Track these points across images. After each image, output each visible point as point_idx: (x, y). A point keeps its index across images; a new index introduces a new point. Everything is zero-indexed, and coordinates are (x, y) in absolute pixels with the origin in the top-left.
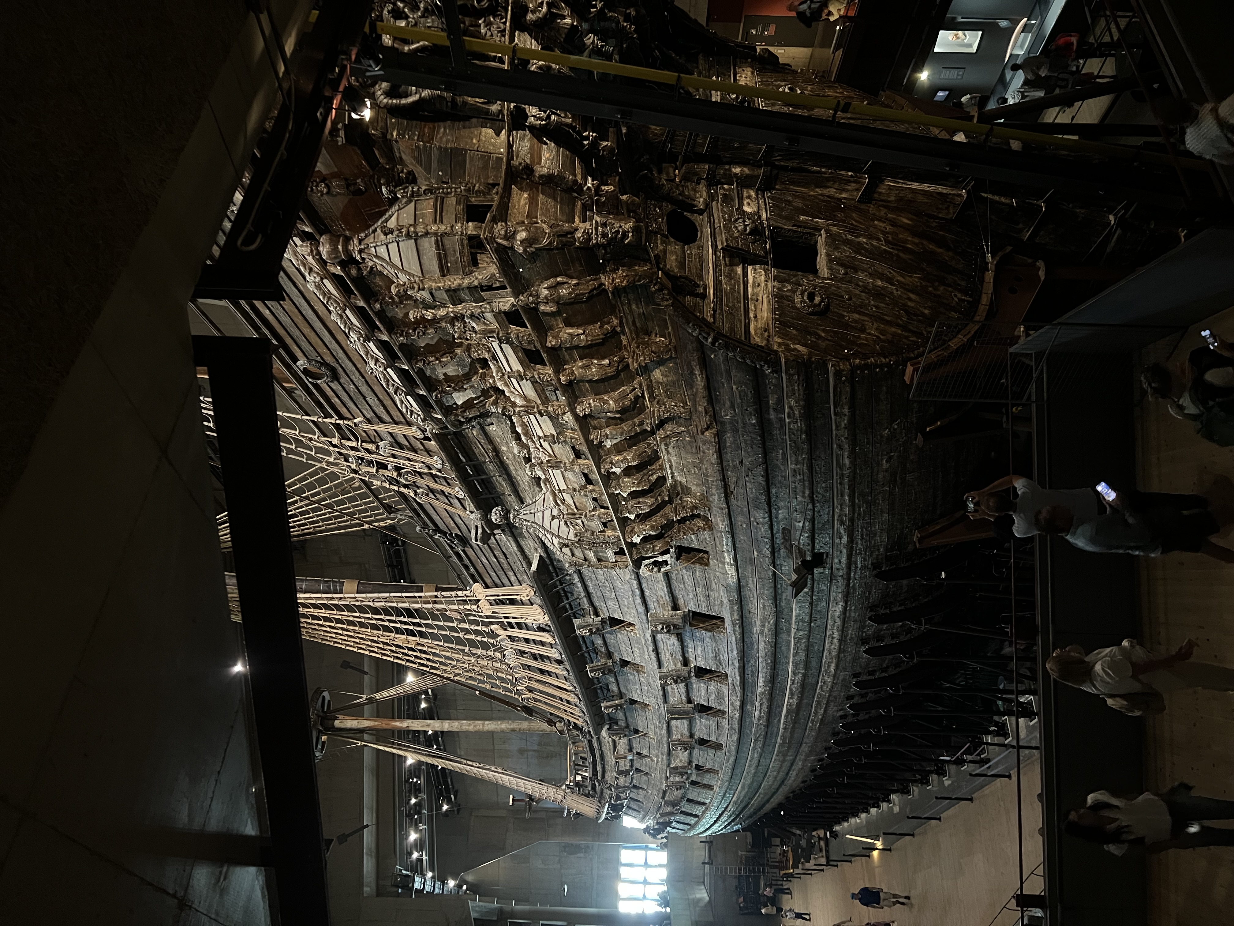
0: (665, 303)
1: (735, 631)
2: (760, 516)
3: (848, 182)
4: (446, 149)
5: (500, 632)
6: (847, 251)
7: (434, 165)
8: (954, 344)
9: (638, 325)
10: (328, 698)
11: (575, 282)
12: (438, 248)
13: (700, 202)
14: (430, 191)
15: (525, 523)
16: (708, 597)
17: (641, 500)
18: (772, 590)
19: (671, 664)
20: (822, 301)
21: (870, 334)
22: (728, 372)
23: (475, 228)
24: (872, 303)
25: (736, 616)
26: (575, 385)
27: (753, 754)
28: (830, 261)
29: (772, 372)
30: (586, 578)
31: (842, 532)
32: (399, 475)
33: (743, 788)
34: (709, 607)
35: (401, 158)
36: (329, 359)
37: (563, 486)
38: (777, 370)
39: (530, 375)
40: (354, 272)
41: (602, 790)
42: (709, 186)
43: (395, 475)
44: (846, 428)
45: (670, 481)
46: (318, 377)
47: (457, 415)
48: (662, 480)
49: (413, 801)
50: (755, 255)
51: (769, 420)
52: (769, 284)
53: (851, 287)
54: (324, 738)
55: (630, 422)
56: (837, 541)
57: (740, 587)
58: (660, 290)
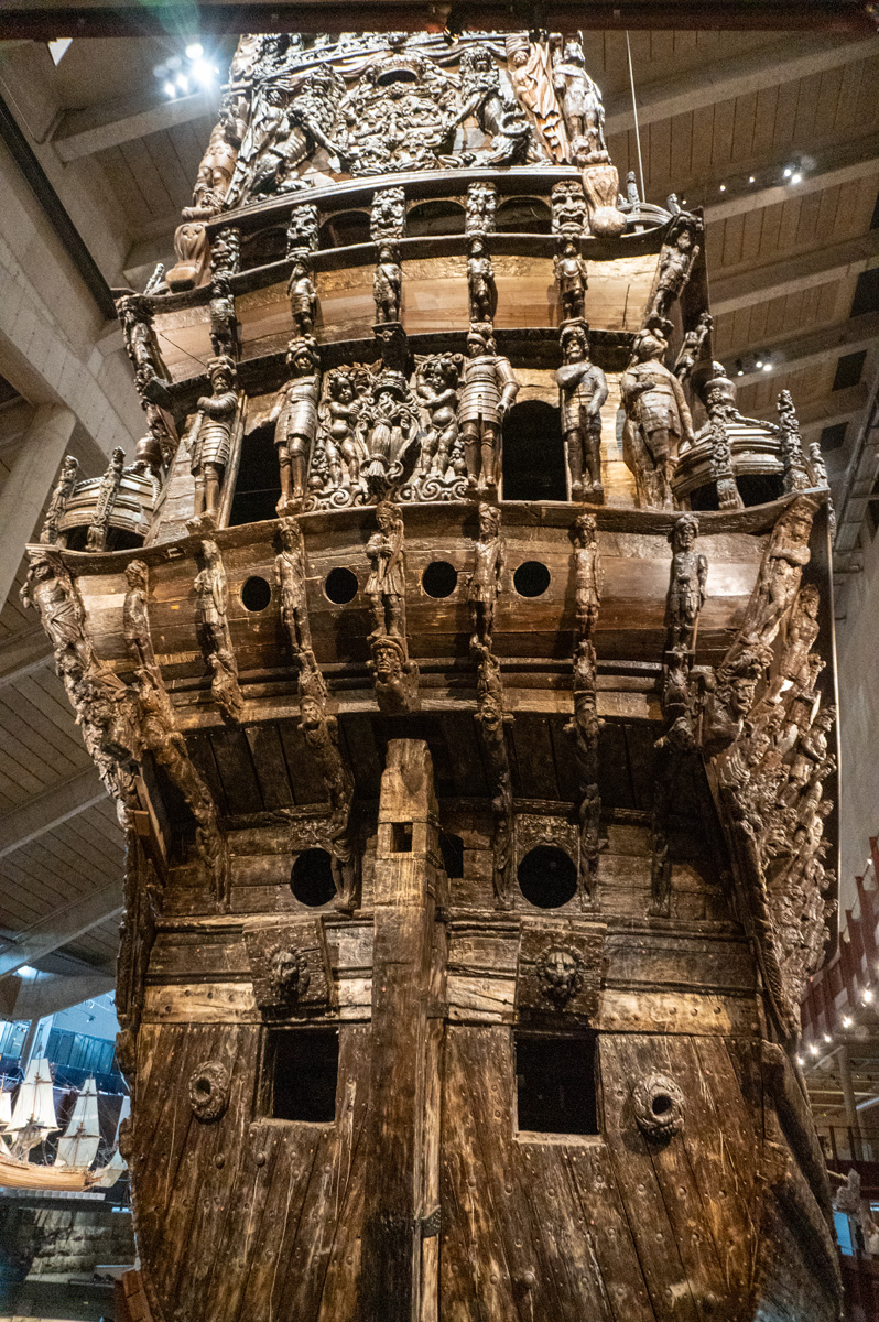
20: (198, 1104)
28: (278, 1133)
52: (233, 1019)
53: (237, 1169)
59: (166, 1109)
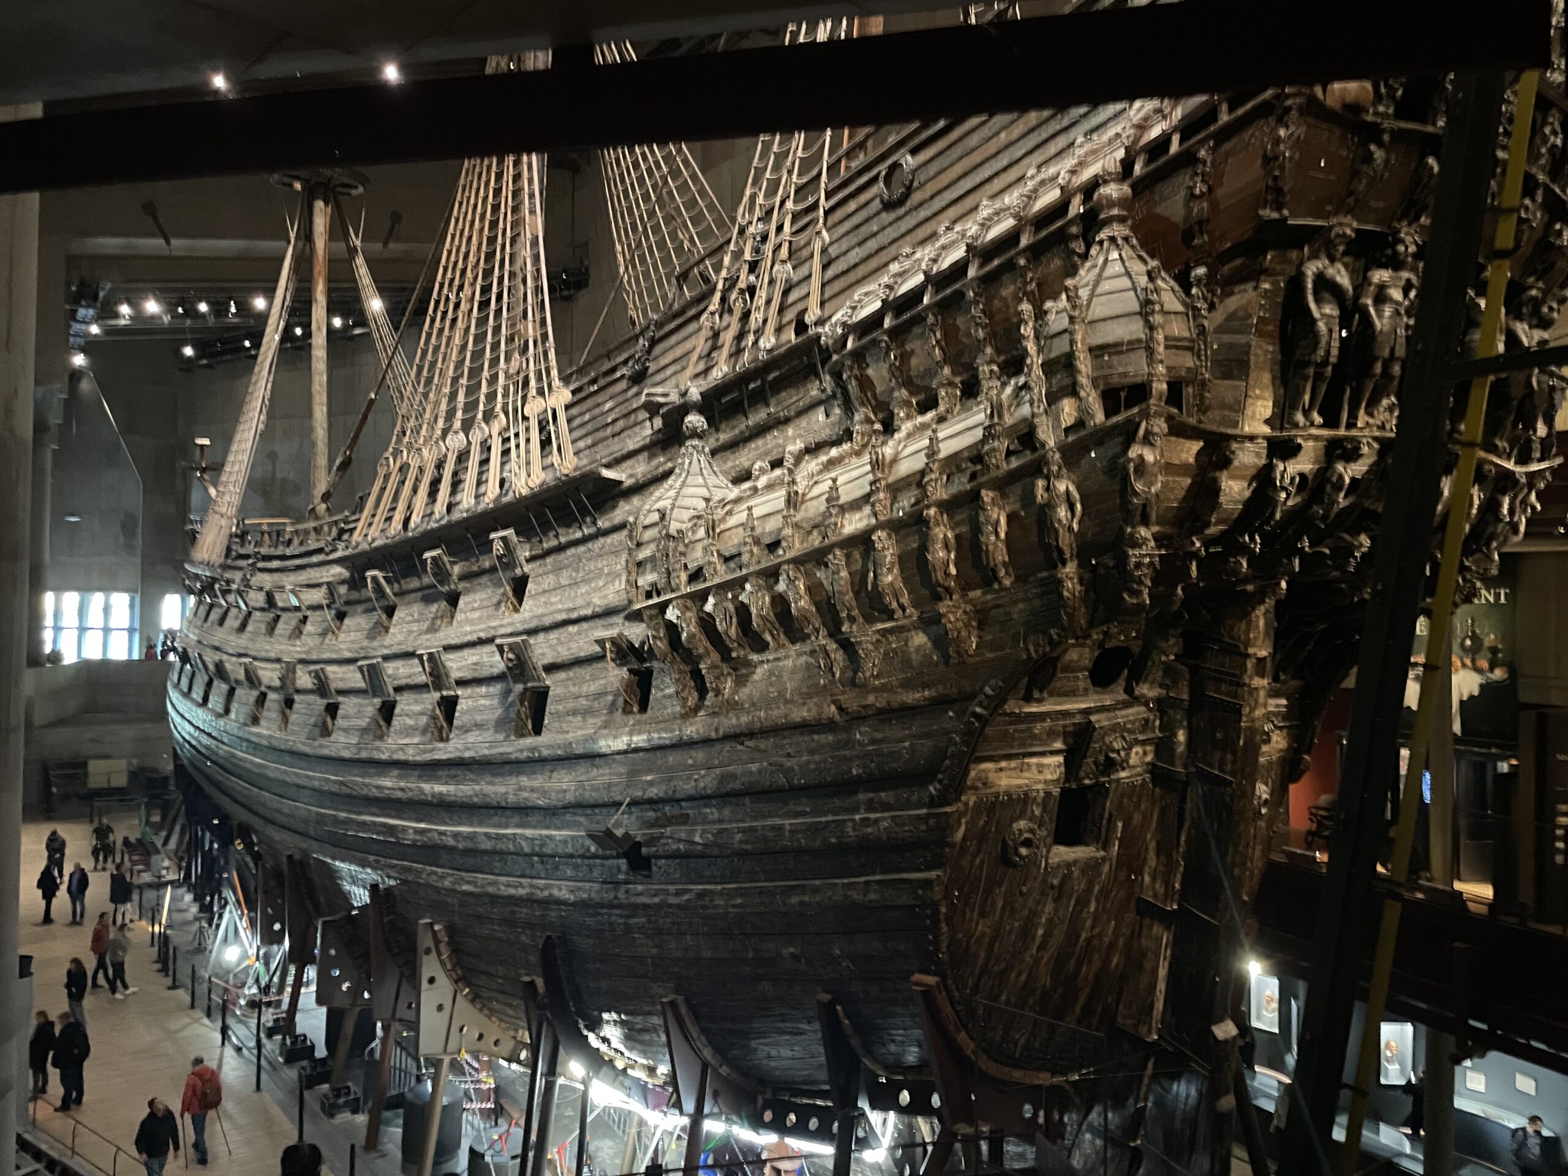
0: (1032, 648)
1: (521, 751)
2: (706, 781)
3: (1168, 884)
4: (1248, 354)
5: (496, 427)
6: (1080, 886)
7: (1227, 338)
8: (962, 1037)
9: (994, 612)
10: (354, 192)
11: (1075, 526)
12: (1130, 342)
13: (1145, 690)
14: (1202, 331)
15: (687, 461)
16: (574, 713)
17: (734, 620)
18: (592, 801)
19: (457, 665)
20: (1021, 857)
21: (977, 924)
22: (928, 735)
23: (1161, 394)
24: (1016, 924)
25: (545, 753)
26: (914, 528)
27: (319, 779)
28: (1068, 865)
29: (931, 796)
30: (590, 545)
31: (686, 897)
32: (742, 292)
33: (259, 766)
34: (558, 715)
35: (1232, 293)
36: (916, 197)
37: (757, 512)
38: (933, 802)
39: (935, 467)
40: (1074, 230)
41: (240, 569)
42: (1159, 701)
43: (742, 284)
44: (846, 897)
45: (755, 657)
46: (888, 180)
47: (851, 368)
48: (763, 647)
49: (203, 307)
50: (1080, 766)
51: (856, 793)
52: (1040, 786)
53: (1036, 895)
54: (298, 186)
55: (854, 604)
56: (672, 888)
57: (593, 757)
58: (1051, 642)
59: (978, 861)
